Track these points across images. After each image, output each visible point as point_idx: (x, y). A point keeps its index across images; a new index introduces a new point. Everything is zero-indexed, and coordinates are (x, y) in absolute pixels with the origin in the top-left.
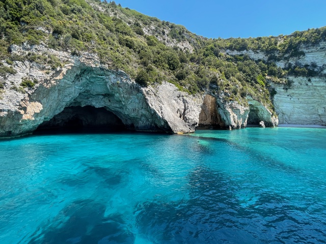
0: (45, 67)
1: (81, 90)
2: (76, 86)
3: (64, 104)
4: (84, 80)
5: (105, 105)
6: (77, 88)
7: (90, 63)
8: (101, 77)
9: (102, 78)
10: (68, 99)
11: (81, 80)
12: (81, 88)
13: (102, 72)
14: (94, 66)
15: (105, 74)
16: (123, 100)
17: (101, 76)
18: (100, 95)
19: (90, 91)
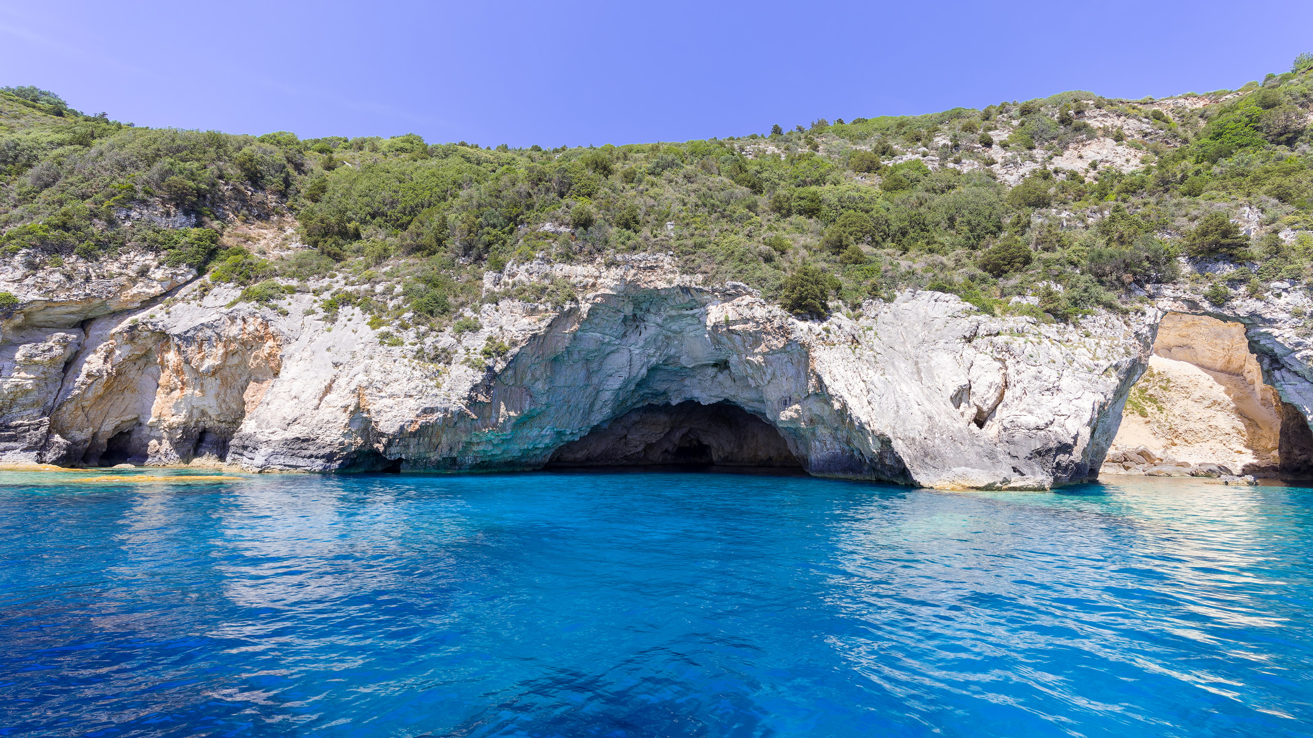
0: (537, 307)
1: (649, 356)
2: (632, 348)
3: (607, 395)
4: (653, 330)
5: (725, 396)
6: (637, 352)
7: (653, 278)
8: (690, 312)
9: (693, 316)
10: (615, 383)
11: (643, 330)
12: (651, 351)
13: (688, 298)
14: (662, 285)
16: (750, 371)
17: (692, 309)
18: (707, 365)
19: (679, 357)
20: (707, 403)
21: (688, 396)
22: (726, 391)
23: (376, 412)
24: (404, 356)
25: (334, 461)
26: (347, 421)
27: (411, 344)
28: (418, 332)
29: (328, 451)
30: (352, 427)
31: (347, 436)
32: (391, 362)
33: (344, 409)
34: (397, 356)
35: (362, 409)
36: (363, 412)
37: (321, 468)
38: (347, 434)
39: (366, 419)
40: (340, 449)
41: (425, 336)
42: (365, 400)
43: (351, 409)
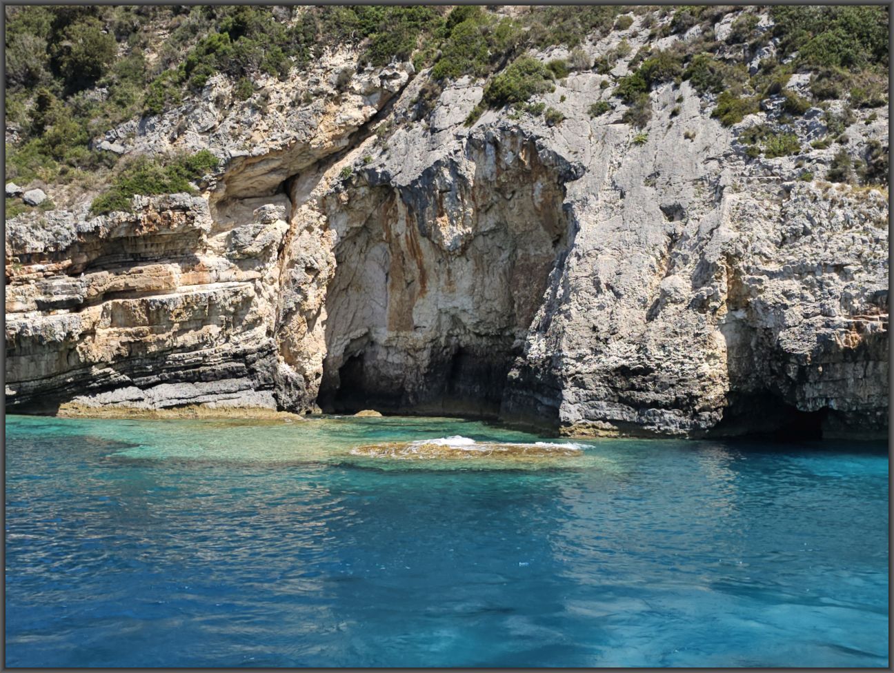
23: (766, 308)
24: (806, 176)
25: (696, 414)
26: (709, 329)
27: (816, 146)
28: (828, 117)
29: (681, 393)
30: (720, 341)
31: (712, 361)
32: (780, 193)
33: (700, 305)
34: (790, 179)
35: (735, 302)
36: (736, 310)
37: (672, 428)
38: (713, 356)
39: (741, 322)
40: (703, 388)
41: (846, 121)
42: (740, 283)
43: (717, 304)
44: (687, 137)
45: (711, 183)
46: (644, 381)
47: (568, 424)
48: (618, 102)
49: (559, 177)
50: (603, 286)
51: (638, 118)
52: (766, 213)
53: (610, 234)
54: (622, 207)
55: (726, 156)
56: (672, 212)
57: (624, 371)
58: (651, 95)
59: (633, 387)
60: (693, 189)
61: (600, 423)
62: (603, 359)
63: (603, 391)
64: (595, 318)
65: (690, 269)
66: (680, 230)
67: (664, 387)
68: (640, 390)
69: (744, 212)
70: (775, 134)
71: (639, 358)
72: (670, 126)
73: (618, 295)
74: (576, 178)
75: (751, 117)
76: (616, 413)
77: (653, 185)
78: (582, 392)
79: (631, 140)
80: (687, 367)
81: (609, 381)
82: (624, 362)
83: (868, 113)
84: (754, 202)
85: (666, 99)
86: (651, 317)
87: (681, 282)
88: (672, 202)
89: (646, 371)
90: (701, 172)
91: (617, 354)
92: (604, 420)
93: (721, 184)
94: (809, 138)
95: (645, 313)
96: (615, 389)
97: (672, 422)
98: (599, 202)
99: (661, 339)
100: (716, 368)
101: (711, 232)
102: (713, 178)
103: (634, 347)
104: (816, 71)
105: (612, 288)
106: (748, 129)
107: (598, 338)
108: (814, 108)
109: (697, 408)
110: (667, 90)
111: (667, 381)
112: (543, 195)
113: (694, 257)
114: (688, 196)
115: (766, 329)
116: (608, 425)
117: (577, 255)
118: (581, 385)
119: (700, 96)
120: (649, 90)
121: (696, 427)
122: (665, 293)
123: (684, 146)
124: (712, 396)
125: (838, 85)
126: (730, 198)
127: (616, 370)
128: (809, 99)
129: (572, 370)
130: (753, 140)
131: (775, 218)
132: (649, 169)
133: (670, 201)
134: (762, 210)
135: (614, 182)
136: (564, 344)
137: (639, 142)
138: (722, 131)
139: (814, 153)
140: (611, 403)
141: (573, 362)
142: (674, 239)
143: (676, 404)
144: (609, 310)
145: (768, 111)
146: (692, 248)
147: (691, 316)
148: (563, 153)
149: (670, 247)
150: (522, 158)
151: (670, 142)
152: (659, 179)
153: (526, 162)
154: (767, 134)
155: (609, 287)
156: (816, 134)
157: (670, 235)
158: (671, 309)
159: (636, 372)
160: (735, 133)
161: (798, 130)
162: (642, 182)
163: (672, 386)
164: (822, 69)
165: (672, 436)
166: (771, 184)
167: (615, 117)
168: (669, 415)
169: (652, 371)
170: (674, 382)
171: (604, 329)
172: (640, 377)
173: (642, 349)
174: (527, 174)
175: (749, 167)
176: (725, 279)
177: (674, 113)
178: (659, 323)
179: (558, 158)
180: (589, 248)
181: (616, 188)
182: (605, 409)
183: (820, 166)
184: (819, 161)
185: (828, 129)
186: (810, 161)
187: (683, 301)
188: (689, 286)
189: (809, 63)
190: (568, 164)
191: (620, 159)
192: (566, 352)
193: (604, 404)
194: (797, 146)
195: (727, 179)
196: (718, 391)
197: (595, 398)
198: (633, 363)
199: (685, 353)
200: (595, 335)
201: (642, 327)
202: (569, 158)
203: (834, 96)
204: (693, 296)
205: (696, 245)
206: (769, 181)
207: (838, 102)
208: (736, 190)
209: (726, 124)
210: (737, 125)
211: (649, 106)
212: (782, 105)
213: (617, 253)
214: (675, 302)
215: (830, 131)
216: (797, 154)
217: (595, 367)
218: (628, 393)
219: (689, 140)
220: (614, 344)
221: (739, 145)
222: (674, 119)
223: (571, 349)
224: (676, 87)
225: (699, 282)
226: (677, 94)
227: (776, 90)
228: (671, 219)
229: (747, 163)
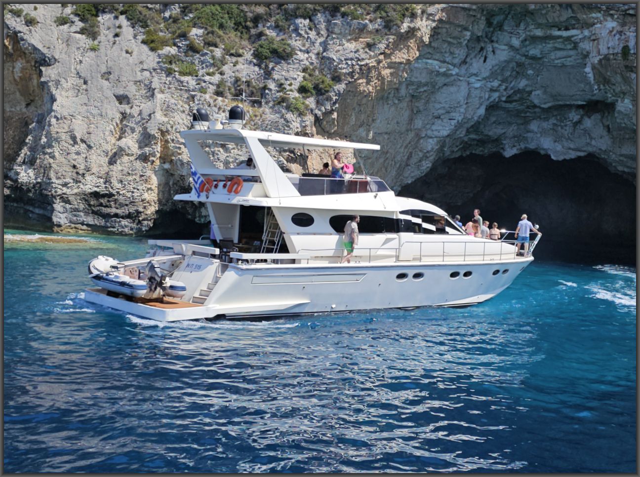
1: (492, 90)
2: (472, 79)
3: (430, 145)
4: (503, 54)
6: (478, 85)
8: (565, 34)
9: (568, 39)
10: (443, 129)
11: (490, 56)
12: (496, 84)
15: (578, 20)
17: (567, 29)
18: (570, 107)
19: (530, 93)
20: (561, 158)
21: (532, 146)
22: (593, 143)
23: (182, 164)
24: (203, 91)
25: (139, 222)
26: (149, 173)
27: (208, 74)
28: (213, 58)
29: (132, 210)
30: (154, 181)
31: (150, 192)
32: (188, 98)
33: (144, 158)
34: (193, 91)
35: (163, 159)
36: (164, 163)
37: (126, 230)
38: (150, 189)
39: (167, 171)
40: (145, 207)
41: (223, 63)
42: (167, 148)
43: (153, 158)
44: (127, 52)
45: (145, 85)
46: (108, 201)
47: (59, 226)
48: (76, 19)
49: (36, 62)
50: (78, 140)
51: (91, 32)
52: (181, 109)
53: (79, 107)
54: (86, 90)
55: (155, 70)
56: (122, 99)
57: (96, 195)
58: (100, 19)
59: (101, 205)
60: (134, 87)
61: (80, 226)
62: (82, 186)
63: (82, 206)
64: (75, 160)
65: (136, 136)
66: (128, 111)
67: (122, 205)
68: (106, 206)
69: (168, 106)
70: (183, 61)
71: (106, 187)
72: (114, 43)
73: (90, 147)
74: (49, 65)
75: (168, 48)
76: (90, 220)
77: (107, 79)
78: (68, 206)
79: (87, 46)
80: (135, 195)
81: (86, 200)
82: (96, 189)
83: (234, 59)
84: (173, 101)
85: (109, 24)
86: (112, 162)
87: (130, 142)
88: (121, 93)
89: (111, 195)
90: (139, 77)
91: (90, 184)
92: (83, 224)
93: (153, 87)
94: (203, 68)
95: (107, 159)
96: (90, 205)
97: (126, 226)
98: (69, 84)
99: (120, 177)
100: (152, 196)
101: (150, 115)
102: (147, 82)
103: (102, 180)
104: (206, 29)
105: (85, 142)
106: (167, 56)
107: (77, 173)
108: (206, 51)
109: (141, 219)
110: (110, 18)
111: (124, 202)
112: (21, 72)
113: (139, 129)
114: (132, 91)
115: (182, 176)
116: (85, 227)
117: (56, 117)
118: (67, 201)
119: (133, 27)
120: (97, 16)
121: (139, 230)
122: (121, 149)
123: (126, 58)
124: (149, 212)
125: (218, 40)
126: (159, 96)
127: (91, 193)
128: (202, 45)
129: (60, 192)
130: (170, 63)
131: (186, 112)
132: (104, 69)
133: (121, 92)
134: (179, 106)
135: (78, 73)
136: (52, 174)
137: (93, 49)
138: (150, 53)
139: (207, 78)
140: (87, 214)
141: (60, 187)
142: (124, 116)
143: (129, 216)
144: (84, 156)
145: (178, 47)
146: (137, 123)
147: (138, 164)
148: (40, 46)
149: (121, 121)
150: (7, 43)
151: (116, 54)
152: (111, 76)
153: (10, 47)
154: (178, 61)
155: (83, 141)
156: (207, 66)
157: (122, 113)
158: (125, 159)
159: (104, 196)
160: (159, 56)
161: (196, 62)
162: (99, 76)
163: (127, 205)
164: (210, 29)
165: (126, 235)
166: (183, 92)
167: (74, 29)
168: (124, 222)
169: (114, 195)
170: (127, 203)
171: (81, 168)
172: (106, 199)
173: (107, 181)
174: (10, 55)
175: (169, 79)
176: (159, 145)
177: (117, 35)
178: (117, 167)
179: (35, 49)
180: (65, 114)
181: (80, 77)
182: (83, 217)
183: (210, 86)
184: (210, 83)
185: (213, 65)
186: (205, 82)
187: (133, 155)
188: (137, 146)
189: (202, 23)
190: (42, 54)
191: (81, 58)
192: (54, 180)
193: (82, 214)
194: (197, 72)
195: (156, 84)
196: (152, 210)
197: (77, 210)
198: (102, 189)
199: (134, 186)
200: (75, 171)
201: (106, 169)
202: (45, 51)
203: (216, 46)
204: (139, 153)
205: (140, 122)
206: (181, 90)
207: (218, 49)
208: (162, 92)
209: (153, 49)
210: (160, 52)
211: (98, 27)
212: (187, 46)
213: (86, 119)
214: (128, 155)
215: (215, 66)
216: (197, 76)
217: (76, 191)
218: (98, 208)
219: (129, 55)
220: (88, 178)
221: (161, 64)
222: (117, 39)
223: (58, 178)
224: (116, 18)
225: (143, 144)
226: (117, 23)
227: (184, 36)
228: (121, 103)
229: (167, 76)
